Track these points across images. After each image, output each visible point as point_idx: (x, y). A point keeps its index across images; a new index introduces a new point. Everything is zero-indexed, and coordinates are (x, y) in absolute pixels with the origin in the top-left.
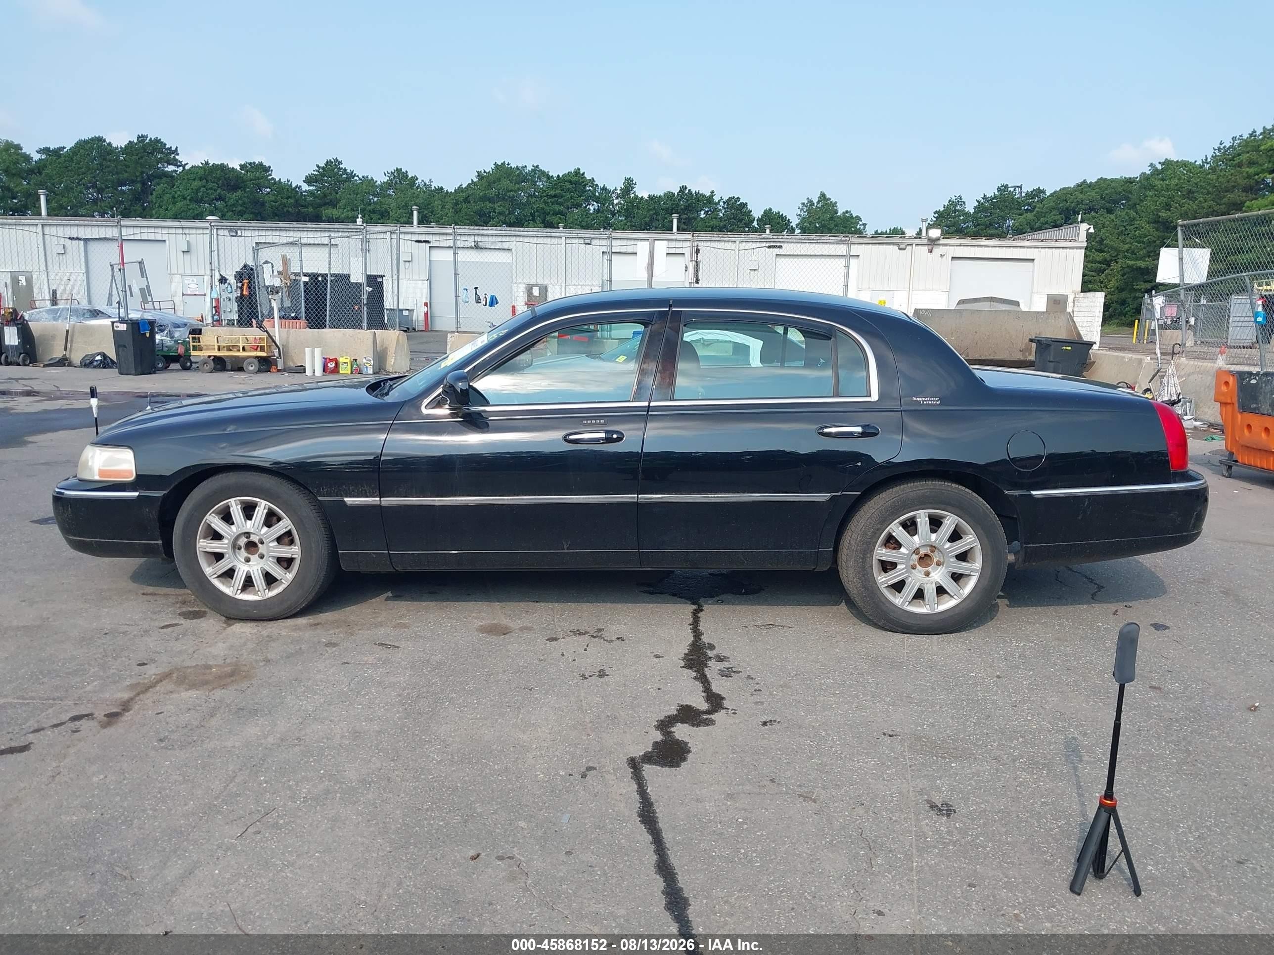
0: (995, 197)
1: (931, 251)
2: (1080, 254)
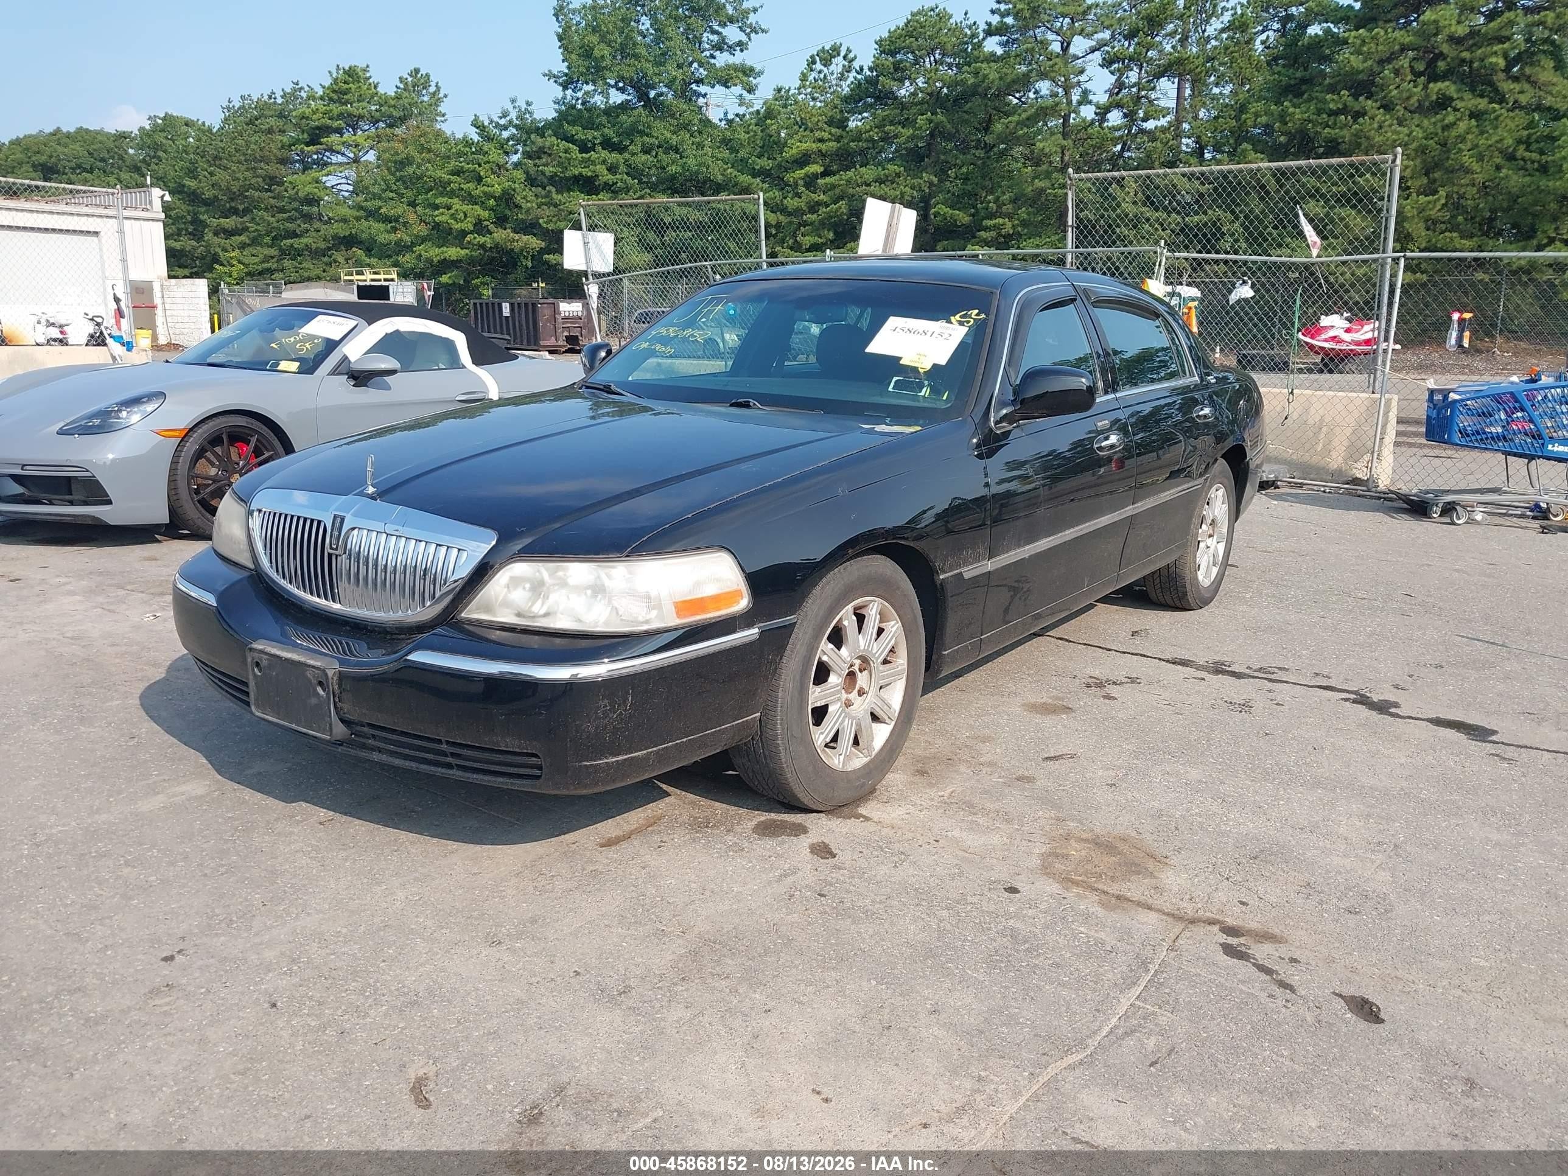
2: (158, 229)
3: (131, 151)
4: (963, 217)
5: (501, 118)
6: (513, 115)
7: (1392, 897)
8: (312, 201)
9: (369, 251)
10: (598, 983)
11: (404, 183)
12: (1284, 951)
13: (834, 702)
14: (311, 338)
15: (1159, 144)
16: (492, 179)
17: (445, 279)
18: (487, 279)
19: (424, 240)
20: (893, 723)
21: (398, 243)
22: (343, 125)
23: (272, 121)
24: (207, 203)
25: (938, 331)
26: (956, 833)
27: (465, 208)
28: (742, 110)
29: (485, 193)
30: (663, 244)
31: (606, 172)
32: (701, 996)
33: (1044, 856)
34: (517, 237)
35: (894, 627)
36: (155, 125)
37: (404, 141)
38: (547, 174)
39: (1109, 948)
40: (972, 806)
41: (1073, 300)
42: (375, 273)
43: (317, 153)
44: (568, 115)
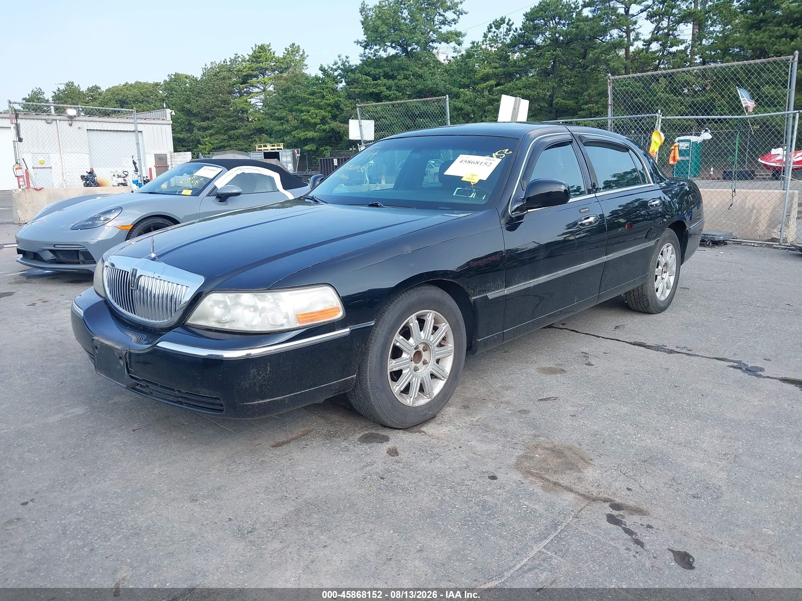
0: (66, 90)
1: (71, 125)
2: (169, 128)
3: (161, 92)
4: (571, 103)
5: (334, 65)
6: (340, 63)
7: (724, 488)
8: (244, 111)
9: (270, 135)
10: (239, 526)
11: (287, 100)
12: (645, 520)
13: (406, 368)
14: (199, 177)
15: (679, 60)
16: (329, 96)
17: (307, 148)
18: (328, 147)
19: (296, 128)
20: (446, 380)
21: (284, 131)
22: (258, 73)
23: (225, 74)
24: (195, 115)
25: (485, 161)
26: (473, 443)
27: (316, 111)
28: (455, 55)
29: (326, 104)
30: (415, 125)
31: (386, 90)
32: (291, 536)
33: (519, 458)
34: (342, 125)
35: (444, 327)
36: (171, 79)
37: (286, 79)
38: (356, 92)
39: (538, 515)
40: (488, 427)
41: (571, 142)
42: (273, 146)
43: (246, 88)
44: (367, 63)
